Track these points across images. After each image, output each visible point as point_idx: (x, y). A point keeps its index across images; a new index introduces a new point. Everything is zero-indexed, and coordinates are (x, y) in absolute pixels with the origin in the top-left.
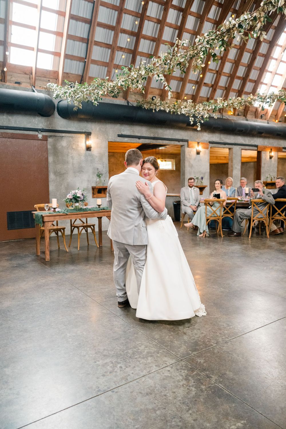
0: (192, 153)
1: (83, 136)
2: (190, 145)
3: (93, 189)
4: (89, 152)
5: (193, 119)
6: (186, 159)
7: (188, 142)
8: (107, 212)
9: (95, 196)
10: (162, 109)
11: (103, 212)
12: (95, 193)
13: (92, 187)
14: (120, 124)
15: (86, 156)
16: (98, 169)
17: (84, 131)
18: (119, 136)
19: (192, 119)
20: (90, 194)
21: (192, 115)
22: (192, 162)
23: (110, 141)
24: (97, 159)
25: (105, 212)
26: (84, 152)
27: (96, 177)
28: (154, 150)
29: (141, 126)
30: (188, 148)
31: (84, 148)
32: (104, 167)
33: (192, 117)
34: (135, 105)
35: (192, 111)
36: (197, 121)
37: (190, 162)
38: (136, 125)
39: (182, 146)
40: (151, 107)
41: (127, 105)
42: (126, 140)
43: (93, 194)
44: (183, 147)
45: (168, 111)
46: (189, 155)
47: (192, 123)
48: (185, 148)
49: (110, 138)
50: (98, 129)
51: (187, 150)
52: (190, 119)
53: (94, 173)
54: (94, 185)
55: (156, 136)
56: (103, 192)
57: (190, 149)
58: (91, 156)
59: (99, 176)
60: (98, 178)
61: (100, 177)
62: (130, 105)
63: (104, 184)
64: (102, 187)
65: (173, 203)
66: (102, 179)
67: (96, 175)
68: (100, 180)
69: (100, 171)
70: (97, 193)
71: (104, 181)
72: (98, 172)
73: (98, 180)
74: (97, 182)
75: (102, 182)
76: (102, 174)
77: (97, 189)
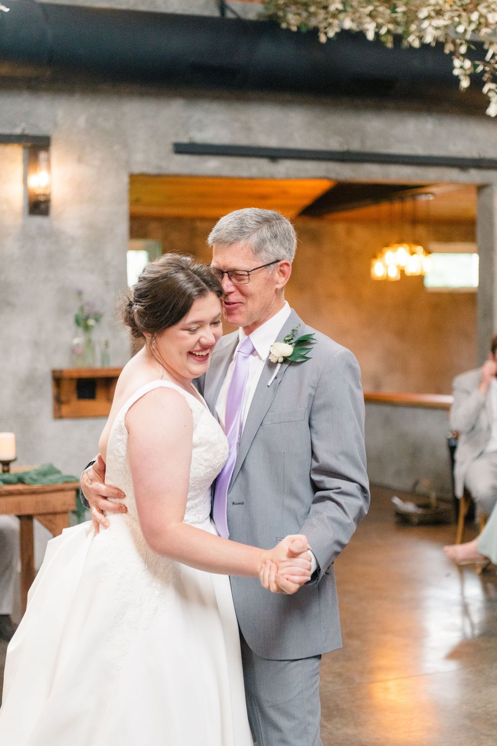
1: (16, 153)
3: (58, 379)
4: (38, 220)
5: (468, 64)
8: (34, 493)
9: (65, 409)
10: (348, 24)
11: (10, 494)
12: (63, 398)
13: (54, 372)
14: (183, 96)
15: (26, 236)
16: (80, 293)
17: (18, 131)
18: (181, 149)
19: (462, 67)
20: (46, 403)
21: (463, 49)
23: (137, 169)
24: (76, 252)
25: (21, 493)
26: (20, 221)
27: (73, 327)
29: (285, 103)
31: (18, 200)
32: (107, 284)
33: (466, 56)
34: (251, 16)
35: (461, 29)
36: (484, 71)
38: (261, 100)
39: (481, 188)
40: (313, 22)
41: (216, 13)
42: (211, 165)
43: (58, 401)
44: (487, 190)
45: (370, 36)
47: (465, 83)
48: (491, 195)
49: (139, 157)
50: (82, 121)
52: (453, 68)
53: (62, 310)
54: (62, 363)
55: (355, 146)
56: (100, 393)
58: (53, 236)
59: (83, 322)
60: (80, 330)
61: (87, 328)
62: (229, 15)
63: (105, 357)
64: (96, 370)
65: (449, 440)
66: (100, 335)
67: (71, 320)
68: (89, 342)
69: (88, 304)
70: (74, 397)
71: (107, 344)
72: (82, 309)
73: (79, 340)
74: (73, 351)
75: (98, 350)
76: (98, 318)
77: (71, 379)
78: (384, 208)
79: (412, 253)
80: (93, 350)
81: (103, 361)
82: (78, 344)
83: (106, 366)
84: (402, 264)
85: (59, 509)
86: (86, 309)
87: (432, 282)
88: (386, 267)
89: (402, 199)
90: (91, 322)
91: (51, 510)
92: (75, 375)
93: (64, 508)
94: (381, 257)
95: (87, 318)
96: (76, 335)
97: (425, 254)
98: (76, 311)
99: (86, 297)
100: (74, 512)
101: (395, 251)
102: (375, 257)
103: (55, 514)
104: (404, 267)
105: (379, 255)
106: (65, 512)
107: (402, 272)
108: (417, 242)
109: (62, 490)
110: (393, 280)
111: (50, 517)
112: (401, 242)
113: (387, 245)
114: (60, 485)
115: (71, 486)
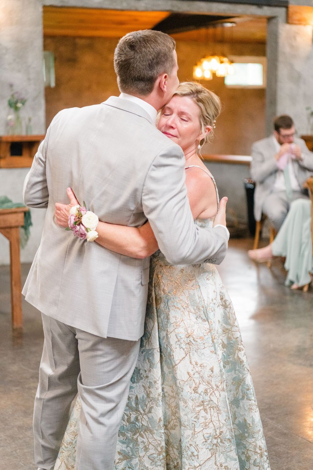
0: (299, 39)
2: (296, 17)
6: (281, 58)
7: (287, 7)
9: (3, 162)
12: (2, 155)
16: (11, 86)
22: (299, 66)
24: (8, 58)
27: (8, 108)
28: (211, 31)
30: (288, 27)
32: (29, 79)
37: (292, 66)
39: (270, 19)
44: (274, 21)
46: (292, 47)
48: (276, 25)
51: (284, 30)
54: (1, 132)
56: (25, 152)
57: (293, 28)
59: (14, 105)
60: (12, 110)
61: (16, 109)
63: (28, 128)
64: (22, 137)
65: (245, 184)
66: (25, 113)
67: (6, 103)
68: (18, 118)
69: (17, 93)
70: (8, 154)
71: (30, 120)
72: (13, 96)
73: (11, 117)
74: (7, 124)
75: (24, 124)
76: (23, 102)
77: (7, 142)
78: (203, 31)
79: (222, 62)
80: (20, 123)
81: (27, 131)
82: (10, 120)
83: (29, 134)
84: (214, 69)
85: (13, 225)
86: (16, 96)
87: (230, 82)
88: (203, 71)
89: (214, 26)
90: (19, 105)
91: (8, 225)
92: (10, 140)
93: (17, 224)
94: (200, 65)
95: (16, 103)
96: (8, 114)
97: (229, 63)
98: (9, 98)
99: (16, 88)
100: (23, 227)
101: (209, 61)
102: (196, 65)
103: (11, 228)
104: (215, 71)
105: (198, 64)
106: (17, 227)
107: (214, 75)
108: (224, 55)
109: (15, 212)
110: (207, 80)
111: (7, 230)
112: (213, 55)
113: (204, 57)
114: (14, 209)
115: (21, 210)
